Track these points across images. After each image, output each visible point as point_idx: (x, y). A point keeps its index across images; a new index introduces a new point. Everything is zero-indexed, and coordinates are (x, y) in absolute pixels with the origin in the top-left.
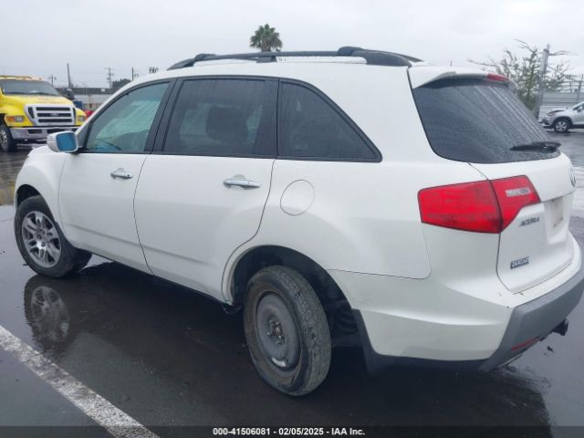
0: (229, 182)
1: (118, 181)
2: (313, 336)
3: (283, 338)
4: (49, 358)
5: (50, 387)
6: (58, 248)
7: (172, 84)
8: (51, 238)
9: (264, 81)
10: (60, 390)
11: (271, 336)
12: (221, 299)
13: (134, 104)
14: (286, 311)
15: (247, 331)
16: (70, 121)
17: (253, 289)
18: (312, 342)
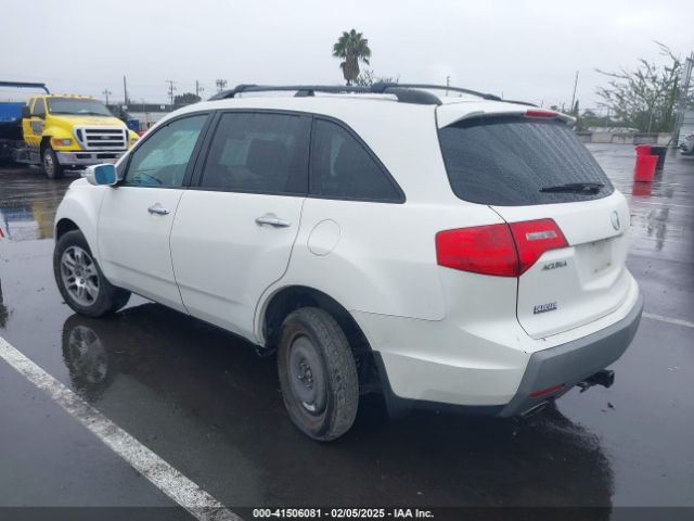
0: (260, 220)
1: (156, 217)
2: (339, 378)
3: (312, 381)
4: (80, 396)
5: (80, 424)
6: (96, 285)
7: (211, 115)
8: (89, 275)
9: (298, 116)
10: (90, 427)
11: (302, 379)
12: (253, 340)
13: (176, 134)
14: (314, 353)
15: (281, 374)
16: (122, 144)
17: (286, 331)
18: (338, 385)
